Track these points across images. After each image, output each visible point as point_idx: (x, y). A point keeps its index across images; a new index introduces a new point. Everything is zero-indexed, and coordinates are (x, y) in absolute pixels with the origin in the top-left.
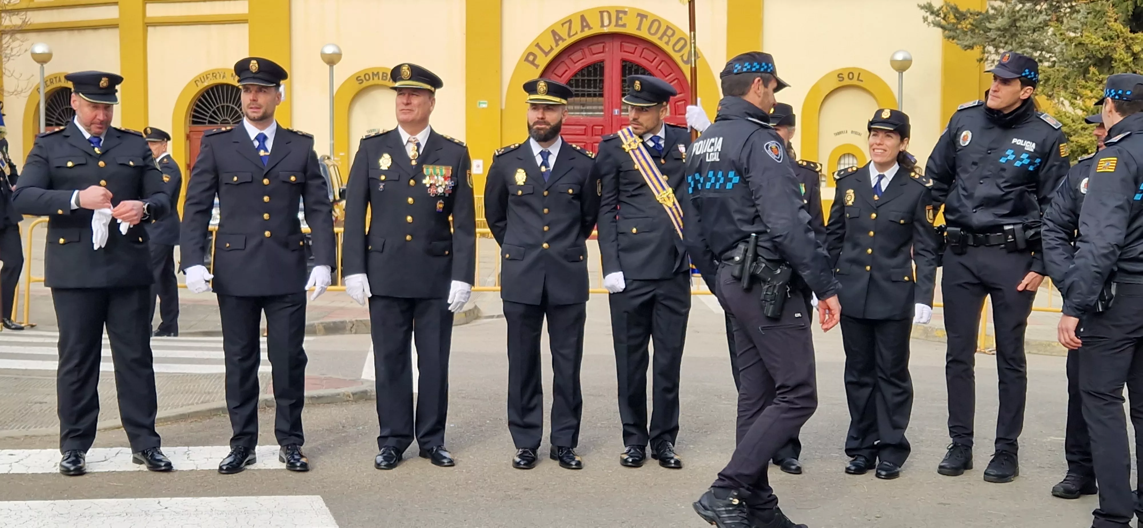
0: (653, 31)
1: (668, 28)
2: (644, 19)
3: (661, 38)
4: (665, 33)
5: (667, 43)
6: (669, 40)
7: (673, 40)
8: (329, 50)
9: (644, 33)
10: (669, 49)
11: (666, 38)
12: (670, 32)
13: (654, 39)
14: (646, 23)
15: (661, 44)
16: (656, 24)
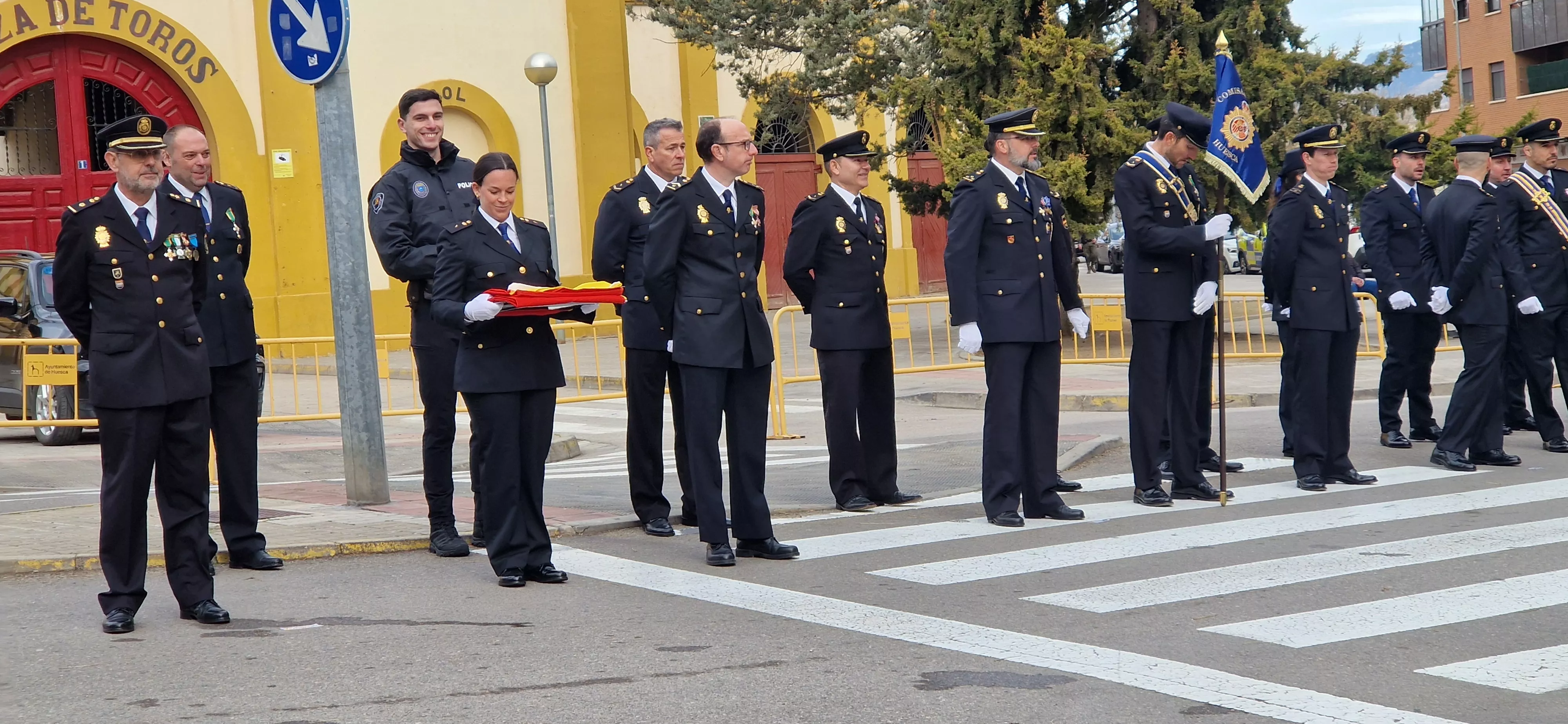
0: (139, 29)
1: (162, 24)
2: (123, 11)
3: (152, 42)
4: (157, 34)
5: (163, 49)
6: (166, 44)
7: (173, 43)
9: (124, 34)
10: (166, 58)
11: (160, 42)
12: (166, 32)
13: (142, 43)
14: (126, 18)
15: (154, 50)
16: (142, 19)
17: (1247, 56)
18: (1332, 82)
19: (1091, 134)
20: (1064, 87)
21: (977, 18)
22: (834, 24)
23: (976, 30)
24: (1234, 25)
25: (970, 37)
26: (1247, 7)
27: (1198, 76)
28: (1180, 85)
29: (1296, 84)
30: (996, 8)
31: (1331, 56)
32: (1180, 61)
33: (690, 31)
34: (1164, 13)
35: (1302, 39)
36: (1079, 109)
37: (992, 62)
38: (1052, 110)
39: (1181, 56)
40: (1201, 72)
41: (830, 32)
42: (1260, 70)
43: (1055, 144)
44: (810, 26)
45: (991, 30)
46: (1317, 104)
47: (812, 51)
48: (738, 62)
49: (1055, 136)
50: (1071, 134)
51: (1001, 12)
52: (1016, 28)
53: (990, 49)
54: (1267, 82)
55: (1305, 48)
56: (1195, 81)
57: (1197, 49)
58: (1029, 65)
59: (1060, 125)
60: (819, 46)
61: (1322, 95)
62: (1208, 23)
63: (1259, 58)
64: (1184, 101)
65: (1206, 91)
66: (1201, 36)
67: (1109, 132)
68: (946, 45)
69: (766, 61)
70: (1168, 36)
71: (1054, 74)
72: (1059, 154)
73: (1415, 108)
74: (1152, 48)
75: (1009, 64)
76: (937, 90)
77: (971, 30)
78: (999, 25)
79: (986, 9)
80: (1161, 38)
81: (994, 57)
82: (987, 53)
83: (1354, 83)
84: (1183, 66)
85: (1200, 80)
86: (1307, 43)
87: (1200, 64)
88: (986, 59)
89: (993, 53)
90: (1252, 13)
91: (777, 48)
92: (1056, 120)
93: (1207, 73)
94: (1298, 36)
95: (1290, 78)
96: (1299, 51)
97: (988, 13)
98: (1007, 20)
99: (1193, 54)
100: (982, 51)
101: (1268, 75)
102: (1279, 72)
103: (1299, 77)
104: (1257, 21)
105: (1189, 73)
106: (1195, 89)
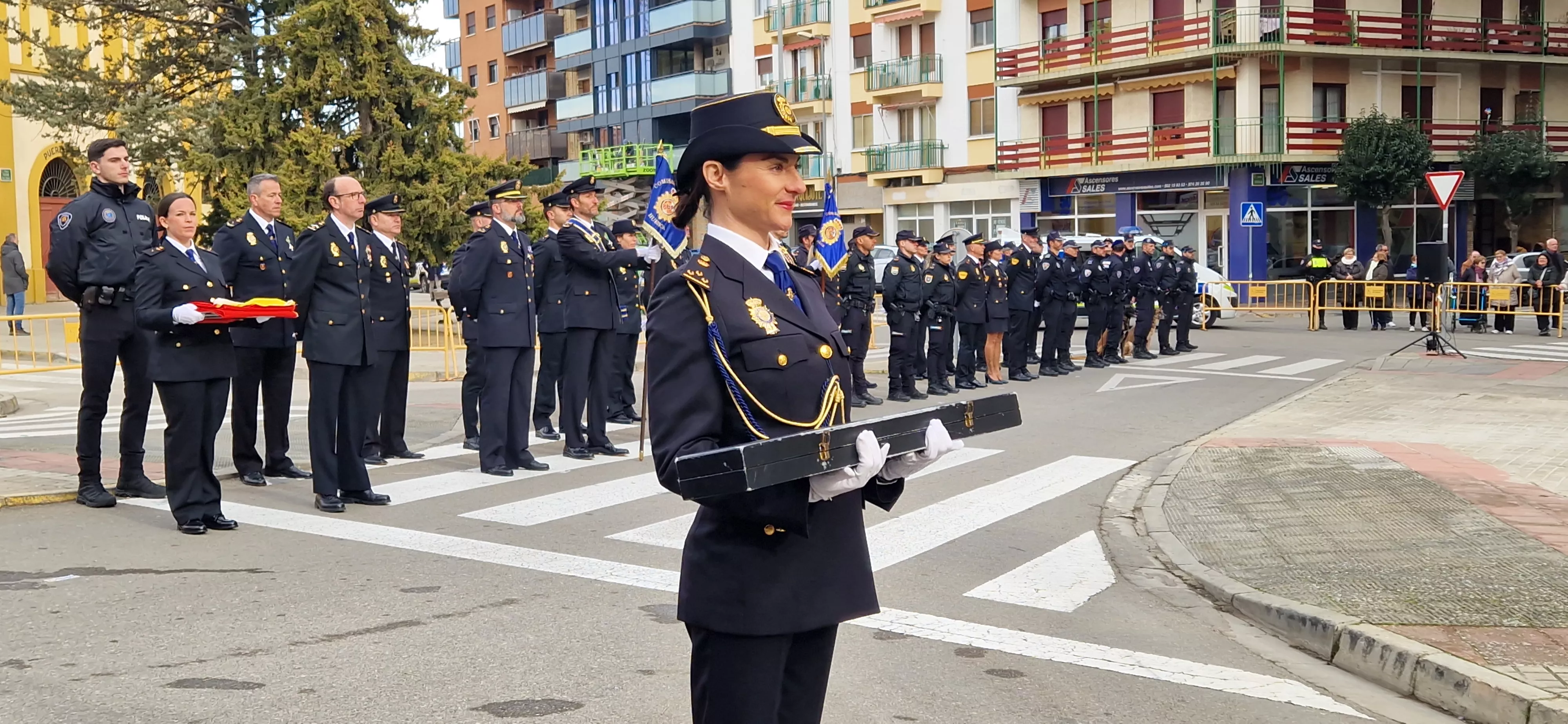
17: (434, 154)
18: (488, 175)
20: (317, 166)
21: (250, 116)
23: (250, 124)
25: (246, 129)
26: (436, 123)
27: (403, 166)
28: (391, 170)
29: (468, 173)
30: (264, 110)
31: (485, 157)
32: (392, 155)
33: (27, 109)
34: (379, 122)
38: (308, 181)
39: (393, 151)
40: (407, 163)
42: (443, 164)
43: (307, 203)
44: (126, 113)
46: (480, 187)
47: (123, 130)
49: (308, 198)
50: (319, 197)
54: (448, 171)
57: (401, 148)
58: (289, 151)
59: (312, 191)
60: (131, 127)
63: (444, 155)
64: (393, 180)
65: (409, 175)
66: (403, 139)
68: (231, 134)
69: (83, 135)
70: (381, 138)
71: (308, 157)
72: (310, 210)
73: (539, 194)
74: (370, 145)
75: (273, 149)
77: (246, 124)
78: (266, 123)
80: (376, 138)
82: (259, 140)
83: (500, 175)
85: (405, 167)
87: (405, 158)
88: (258, 145)
90: (440, 127)
91: (91, 127)
92: (309, 188)
93: (411, 164)
97: (258, 113)
99: (400, 150)
100: (256, 139)
101: (449, 168)
102: (455, 166)
104: (444, 133)
106: (401, 173)
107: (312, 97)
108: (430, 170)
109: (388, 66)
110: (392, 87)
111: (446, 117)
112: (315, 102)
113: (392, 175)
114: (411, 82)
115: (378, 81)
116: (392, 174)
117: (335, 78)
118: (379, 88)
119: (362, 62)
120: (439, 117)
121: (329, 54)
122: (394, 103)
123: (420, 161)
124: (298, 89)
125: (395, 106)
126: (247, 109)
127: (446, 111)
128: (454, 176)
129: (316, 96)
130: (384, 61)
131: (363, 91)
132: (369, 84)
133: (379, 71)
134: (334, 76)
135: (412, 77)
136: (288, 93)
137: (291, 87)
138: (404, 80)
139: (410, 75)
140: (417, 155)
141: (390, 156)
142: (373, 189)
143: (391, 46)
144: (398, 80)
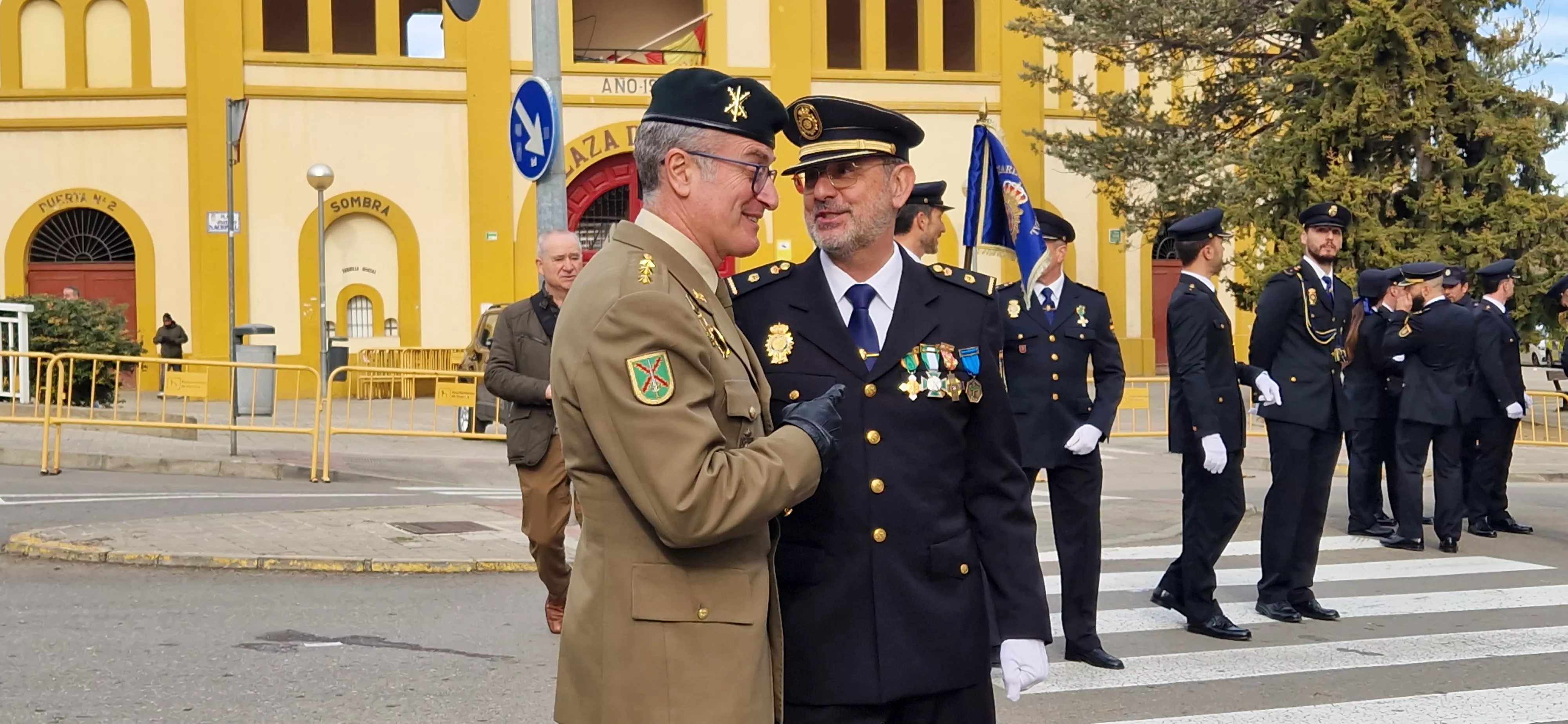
8: (319, 172)
19: (1366, 252)
22: (1177, 161)
24: (1492, 170)
27: (1459, 210)
28: (1442, 217)
29: (1540, 219)
30: (1300, 151)
32: (1444, 198)
35: (1554, 183)
36: (1356, 233)
37: (1293, 195)
39: (1445, 194)
41: (1173, 167)
42: (1511, 207)
45: (1295, 169)
48: (1112, 188)
51: (1304, 155)
52: (1314, 169)
53: (1292, 184)
55: (1557, 192)
56: (1454, 214)
60: (1166, 178)
61: (1563, 229)
62: (1472, 169)
64: (1445, 230)
65: (1464, 222)
66: (1466, 178)
67: (1382, 253)
76: (1250, 214)
78: (1300, 166)
79: (1292, 152)
80: (1433, 179)
81: (1294, 190)
82: (1289, 186)
84: (1448, 202)
86: (1559, 187)
89: (1294, 187)
93: (1466, 208)
94: (1550, 181)
95: (1535, 213)
96: (1553, 193)
97: (1293, 156)
98: (1308, 162)
100: (1285, 185)
101: (1518, 212)
103: (1544, 214)
105: (1452, 207)
107: (1350, 132)
108: (1493, 216)
109: (1450, 89)
110: (1455, 114)
111: (1515, 148)
112: (1352, 138)
113: (1444, 224)
114: (1480, 107)
115: (1434, 109)
116: (1444, 222)
117: (1373, 108)
118: (1433, 117)
119: (1409, 86)
120: (1507, 149)
121: (1368, 79)
122: (1455, 135)
123: (1478, 205)
124: (1334, 123)
125: (1455, 138)
126: (1284, 151)
127: (1516, 140)
128: (1524, 222)
129: (1355, 130)
130: (1445, 83)
131: (1410, 122)
132: (1418, 115)
133: (1439, 95)
134: (1372, 106)
135: (1482, 101)
136: (1324, 130)
137: (1327, 122)
138: (1469, 105)
139: (1481, 98)
140: (1477, 198)
141: (1439, 198)
142: (1422, 240)
143: (1456, 64)
144: (1463, 106)
